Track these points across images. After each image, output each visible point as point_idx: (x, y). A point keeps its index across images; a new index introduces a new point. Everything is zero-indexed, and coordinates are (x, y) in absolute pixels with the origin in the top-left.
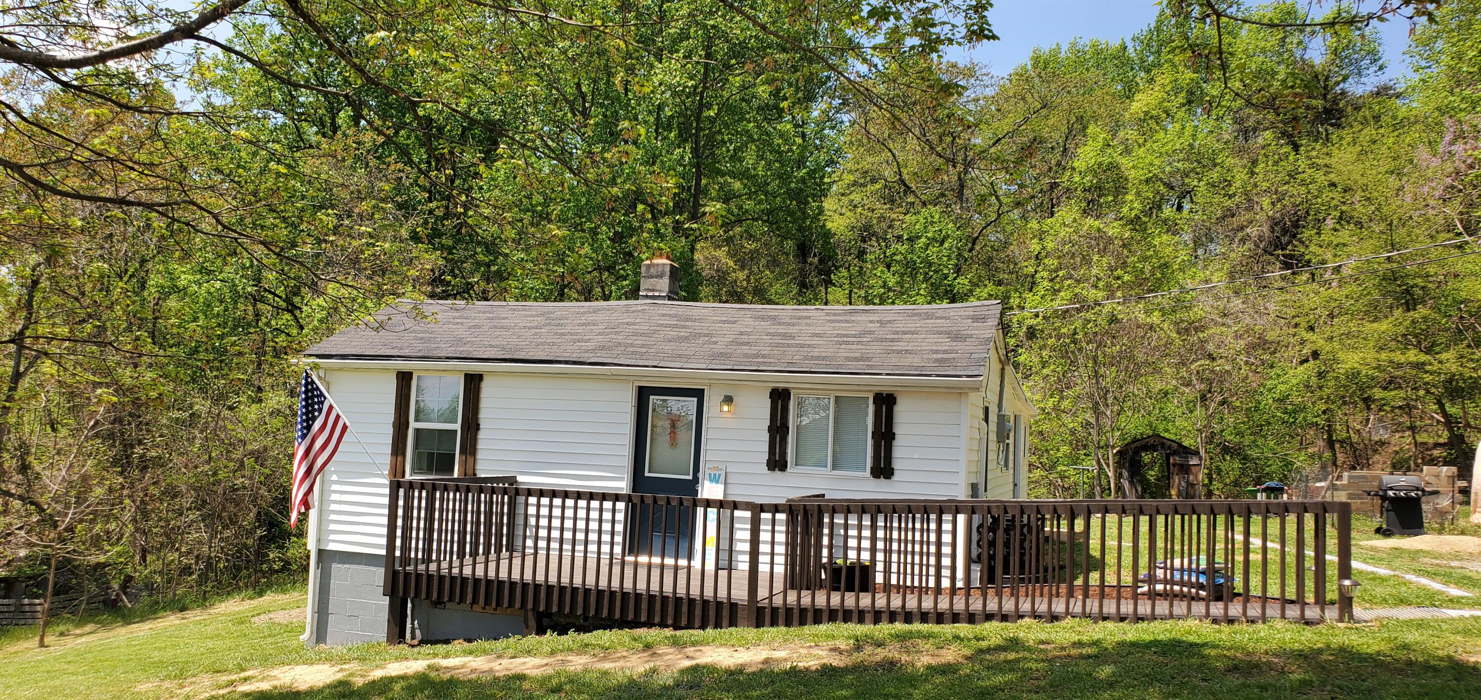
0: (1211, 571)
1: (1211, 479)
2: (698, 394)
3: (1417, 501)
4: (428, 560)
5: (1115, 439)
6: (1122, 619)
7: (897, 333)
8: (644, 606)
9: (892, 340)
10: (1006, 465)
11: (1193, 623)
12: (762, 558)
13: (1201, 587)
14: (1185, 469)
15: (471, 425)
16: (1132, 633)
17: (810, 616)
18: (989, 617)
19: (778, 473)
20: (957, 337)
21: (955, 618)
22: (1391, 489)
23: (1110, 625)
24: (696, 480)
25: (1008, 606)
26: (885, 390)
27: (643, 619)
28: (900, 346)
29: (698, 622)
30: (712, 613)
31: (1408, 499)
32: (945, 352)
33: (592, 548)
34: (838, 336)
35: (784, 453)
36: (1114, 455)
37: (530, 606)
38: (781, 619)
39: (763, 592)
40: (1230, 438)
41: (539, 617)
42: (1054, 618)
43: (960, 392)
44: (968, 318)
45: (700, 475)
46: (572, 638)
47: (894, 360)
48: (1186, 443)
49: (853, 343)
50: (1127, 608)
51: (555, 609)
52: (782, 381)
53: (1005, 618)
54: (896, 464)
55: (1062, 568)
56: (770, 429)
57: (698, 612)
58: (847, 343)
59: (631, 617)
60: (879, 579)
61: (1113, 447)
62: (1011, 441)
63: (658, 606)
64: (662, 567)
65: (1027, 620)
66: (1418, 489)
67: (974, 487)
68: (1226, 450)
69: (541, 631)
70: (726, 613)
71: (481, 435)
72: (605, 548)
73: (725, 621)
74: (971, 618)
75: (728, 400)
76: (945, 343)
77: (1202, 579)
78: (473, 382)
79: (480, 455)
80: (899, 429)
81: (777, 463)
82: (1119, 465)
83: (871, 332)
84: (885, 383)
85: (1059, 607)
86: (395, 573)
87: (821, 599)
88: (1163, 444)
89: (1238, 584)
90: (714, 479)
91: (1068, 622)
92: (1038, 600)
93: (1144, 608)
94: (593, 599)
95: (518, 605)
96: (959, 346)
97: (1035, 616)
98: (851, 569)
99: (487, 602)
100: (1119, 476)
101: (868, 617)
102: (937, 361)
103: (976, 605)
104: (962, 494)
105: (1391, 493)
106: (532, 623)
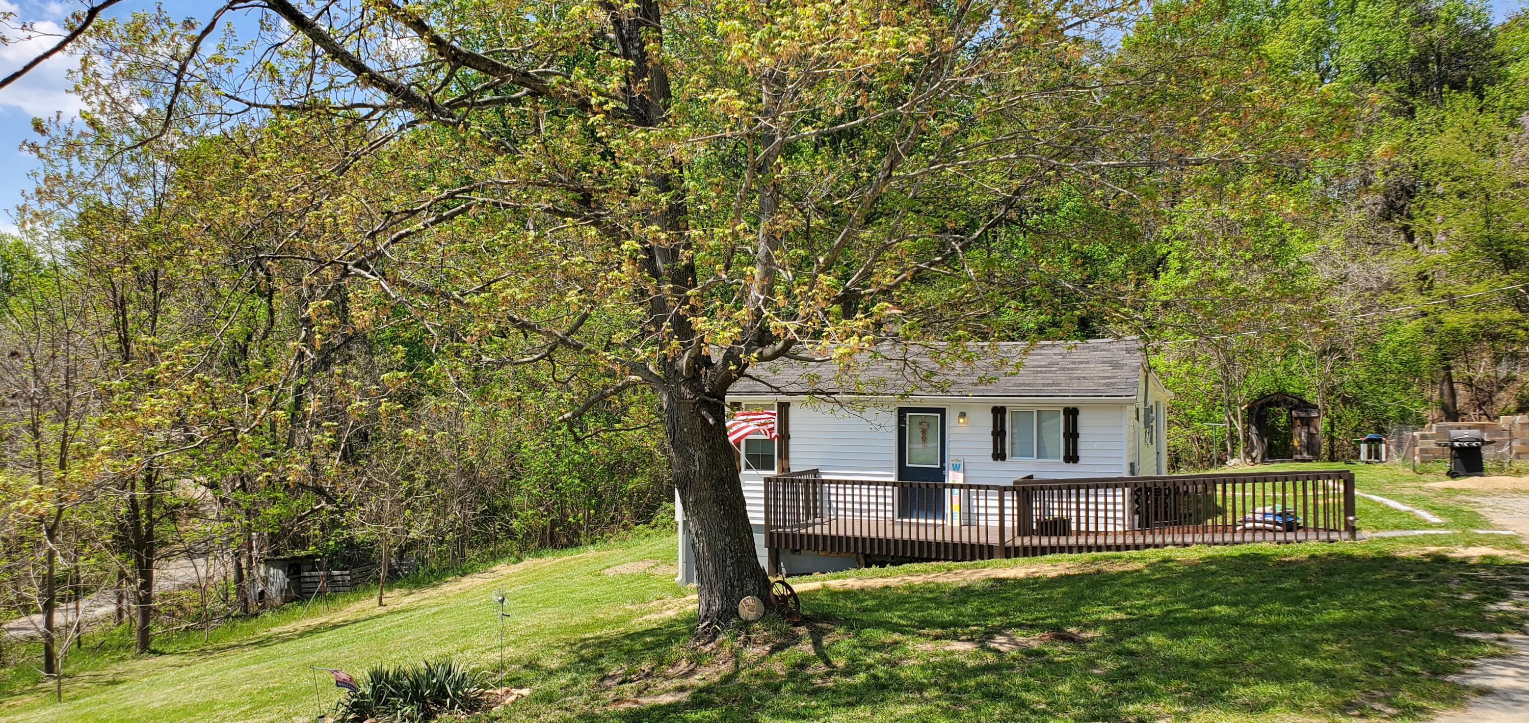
0: (1284, 514)
1: (1332, 427)
2: (942, 411)
3: (1478, 449)
4: (785, 526)
5: (1243, 395)
6: (1225, 544)
7: (1074, 363)
8: (934, 548)
9: (1072, 369)
10: (1151, 441)
11: (1264, 544)
12: (1006, 518)
13: (1278, 524)
14: (1307, 422)
15: (784, 436)
16: (1228, 551)
17: (1039, 551)
18: (1147, 546)
19: (999, 462)
20: (1117, 365)
21: (1128, 548)
22: (1457, 441)
23: (1217, 547)
24: (943, 468)
25: (1159, 540)
26: (1071, 406)
27: (934, 556)
28: (1078, 373)
29: (968, 557)
30: (977, 552)
31: (1470, 448)
32: (1109, 378)
33: (873, 514)
34: (1034, 366)
35: (1003, 449)
36: (1242, 411)
37: (860, 551)
38: (1021, 553)
39: (1008, 537)
40: (1350, 390)
41: (867, 557)
42: (1186, 545)
43: (1121, 406)
44: (1122, 350)
45: (946, 465)
46: (889, 568)
47: (1076, 385)
48: (1308, 398)
49: (1045, 372)
50: (1228, 538)
51: (876, 552)
52: (999, 402)
53: (1157, 546)
54: (1081, 453)
55: (1190, 515)
56: (993, 433)
57: (968, 551)
58: (1041, 372)
59: (925, 555)
60: (1074, 527)
61: (1241, 405)
62: (1154, 424)
63: (942, 549)
64: (918, 524)
65: (1170, 547)
66: (1478, 440)
67: (1132, 465)
68: (1345, 401)
69: (868, 566)
70: (986, 551)
71: (791, 442)
72: (881, 514)
73: (986, 556)
74: (1137, 547)
75: (963, 415)
76: (1109, 371)
77: (1278, 519)
78: (784, 408)
79: (791, 456)
80: (1081, 430)
81: (999, 455)
82: (1247, 421)
83: (1058, 363)
84: (1071, 402)
85: (1188, 539)
86: (771, 534)
87: (1035, 541)
88: (1285, 400)
89: (1300, 521)
90: (956, 468)
91: (1194, 547)
92: (1176, 536)
93: (1238, 538)
94: (900, 546)
95: (852, 550)
96: (1119, 373)
97: (1174, 544)
98: (1055, 521)
99: (832, 549)
100: (1246, 431)
101: (1075, 550)
102: (1106, 384)
103: (1139, 540)
104: (1126, 474)
105: (1457, 444)
106: (862, 561)
